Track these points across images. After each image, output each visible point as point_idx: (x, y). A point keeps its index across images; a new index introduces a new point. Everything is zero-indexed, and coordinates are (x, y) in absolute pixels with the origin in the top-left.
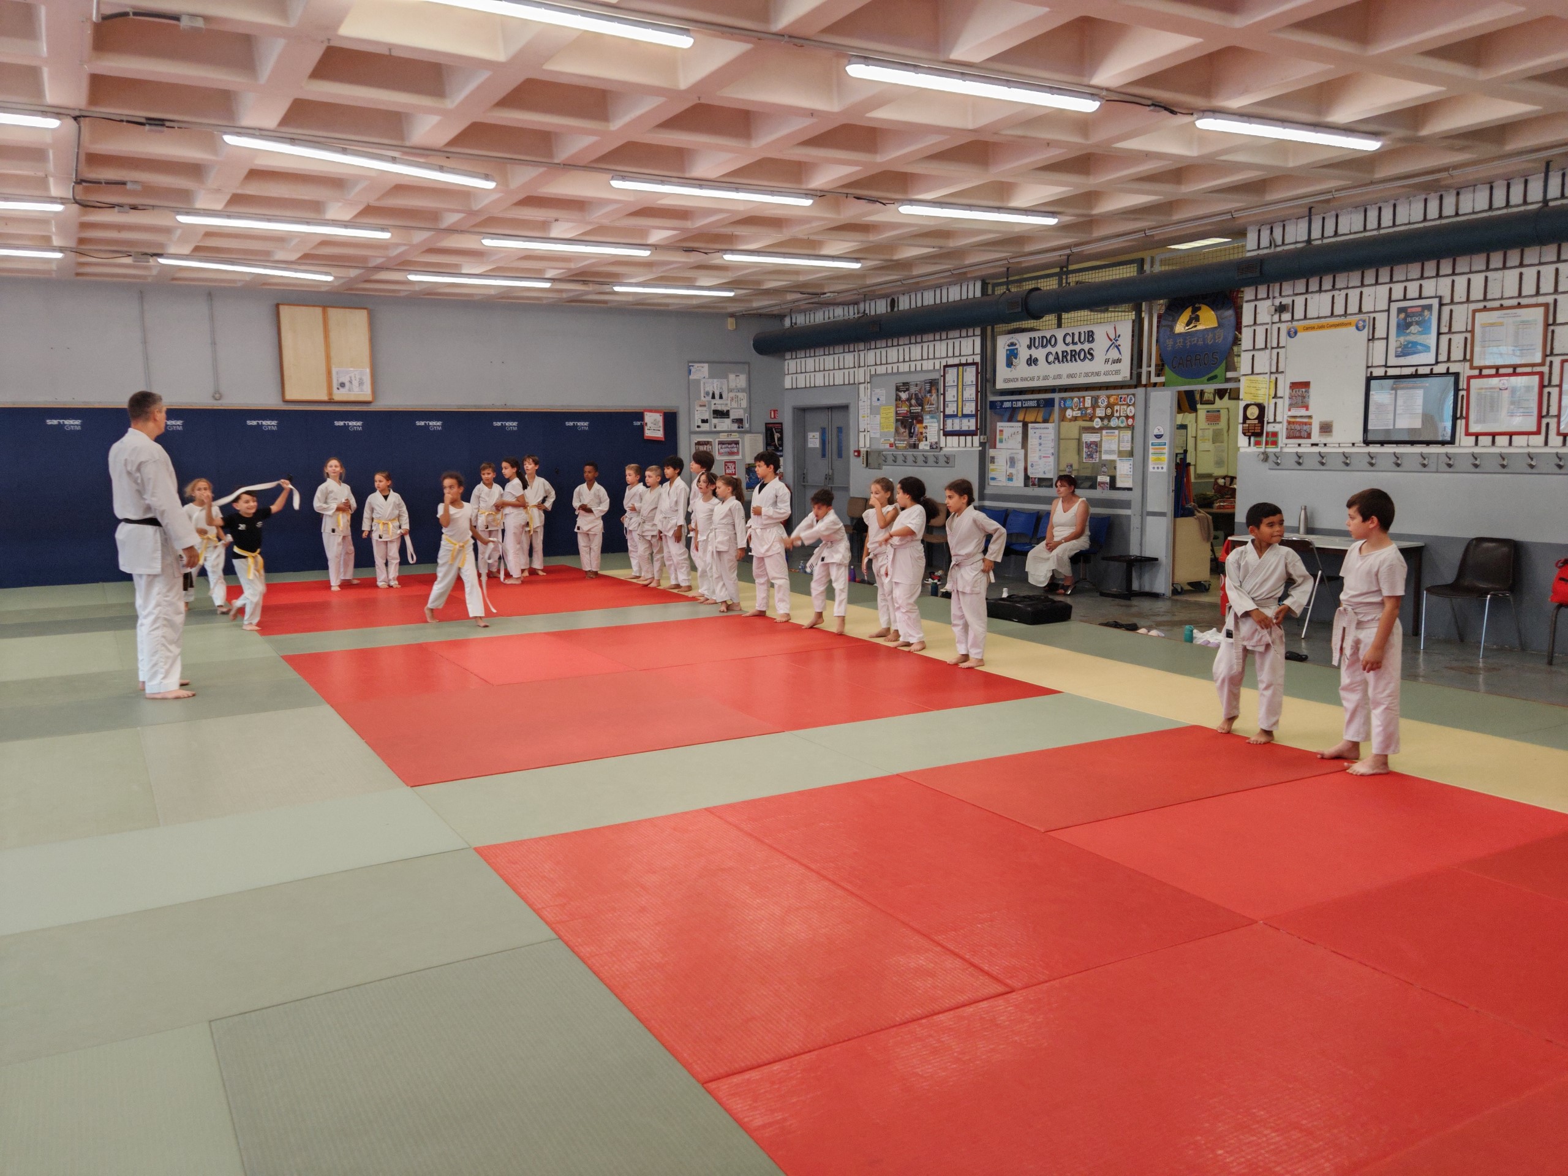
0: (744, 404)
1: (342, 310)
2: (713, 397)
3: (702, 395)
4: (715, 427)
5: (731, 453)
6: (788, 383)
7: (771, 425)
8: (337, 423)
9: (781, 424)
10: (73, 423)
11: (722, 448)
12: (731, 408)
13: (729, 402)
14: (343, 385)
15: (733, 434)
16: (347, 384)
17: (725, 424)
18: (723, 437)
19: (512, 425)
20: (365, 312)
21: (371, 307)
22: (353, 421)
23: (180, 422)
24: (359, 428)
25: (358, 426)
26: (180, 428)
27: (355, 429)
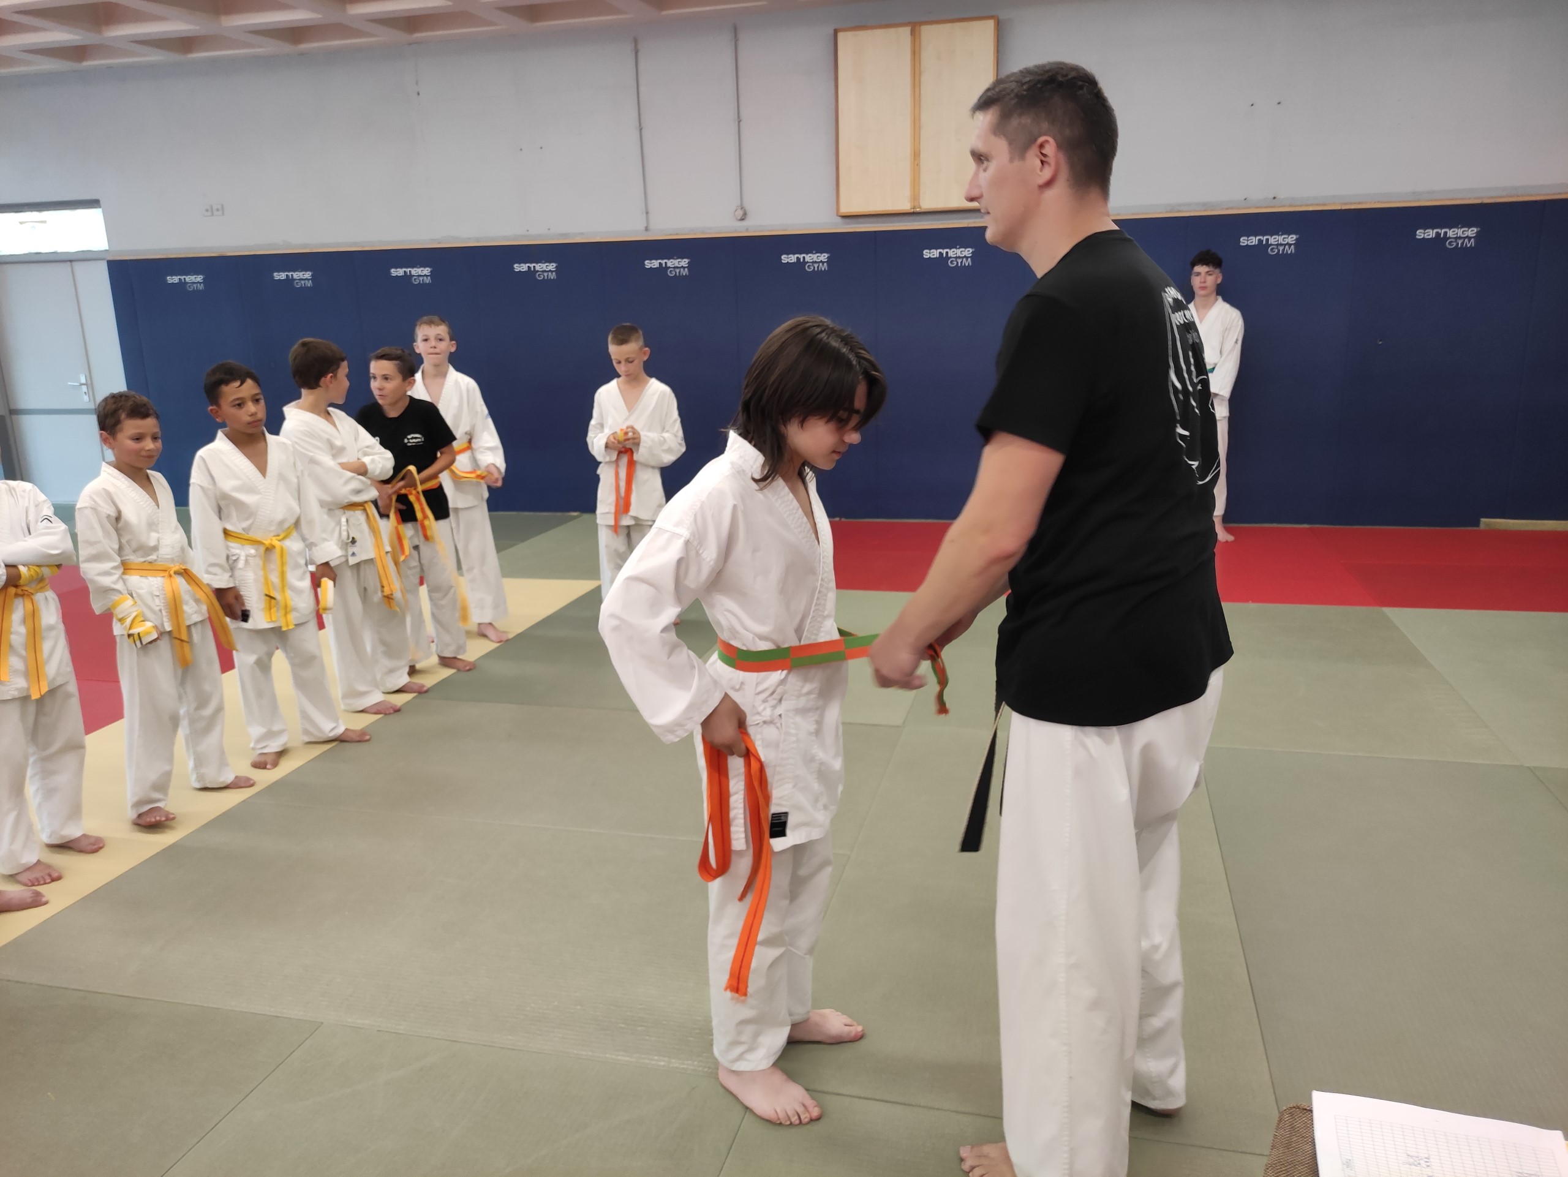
1: (947, 26)
8: (927, 254)
10: (546, 269)
19: (1284, 241)
20: (990, 24)
21: (1003, 15)
22: (956, 248)
23: (685, 262)
24: (967, 260)
25: (965, 257)
26: (685, 272)
27: (959, 265)
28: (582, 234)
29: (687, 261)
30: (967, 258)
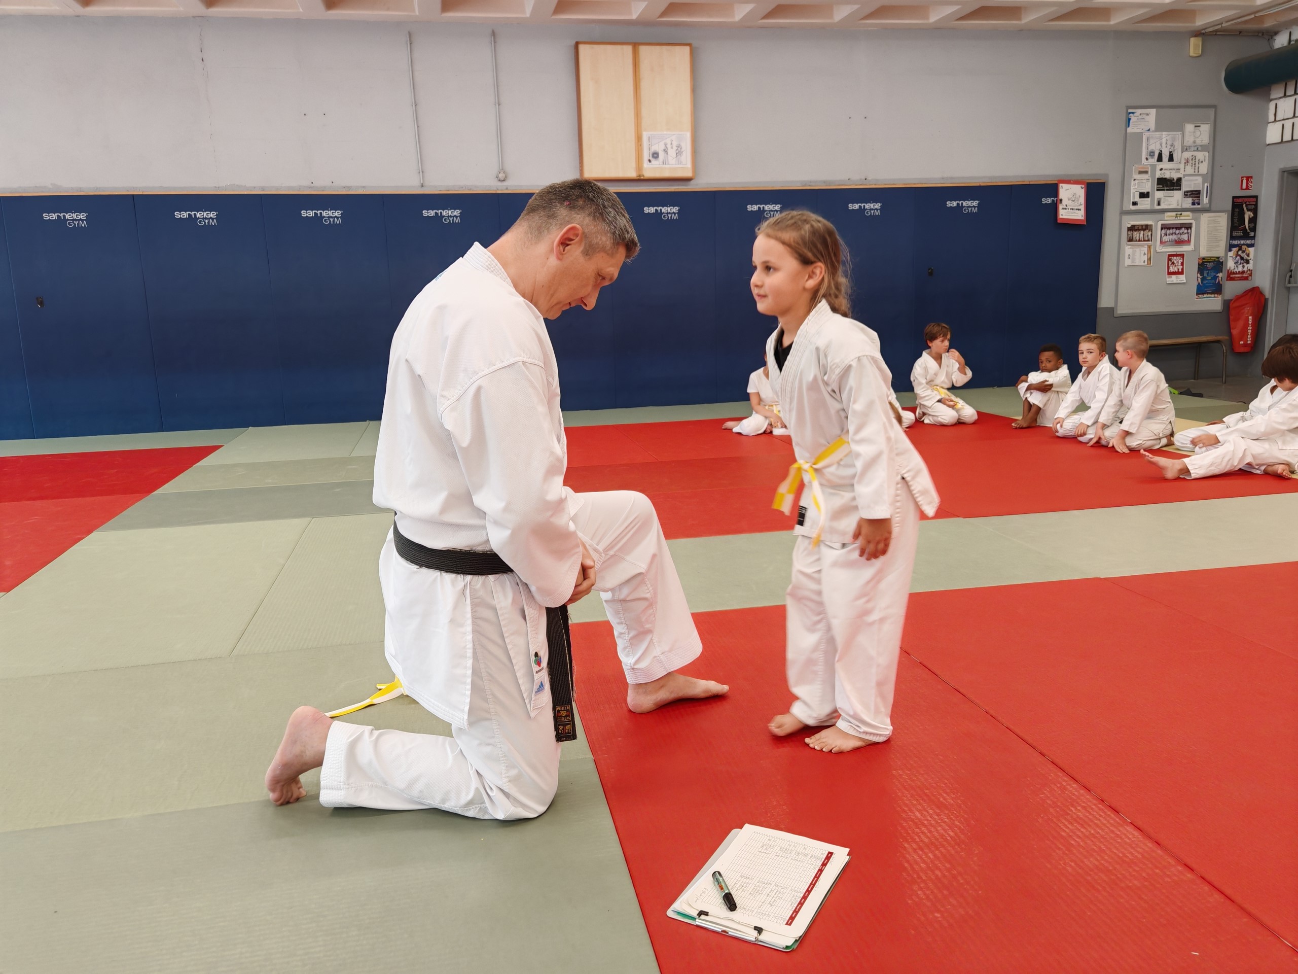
0: (1204, 168)
1: (658, 47)
2: (1160, 159)
3: (1144, 156)
4: (1159, 204)
5: (1179, 242)
6: (1273, 134)
7: (1240, 200)
8: (647, 210)
9: (1256, 197)
10: (332, 215)
11: (1166, 235)
12: (1184, 176)
13: (1182, 166)
14: (655, 155)
15: (1184, 213)
16: (661, 155)
17: (1174, 199)
18: (1170, 219)
19: (873, 207)
20: (687, 49)
21: (695, 43)
22: (667, 206)
23: (457, 212)
24: (675, 215)
25: (674, 213)
26: (458, 220)
27: (670, 218)
28: (364, 187)
29: (459, 211)
30: (675, 214)
